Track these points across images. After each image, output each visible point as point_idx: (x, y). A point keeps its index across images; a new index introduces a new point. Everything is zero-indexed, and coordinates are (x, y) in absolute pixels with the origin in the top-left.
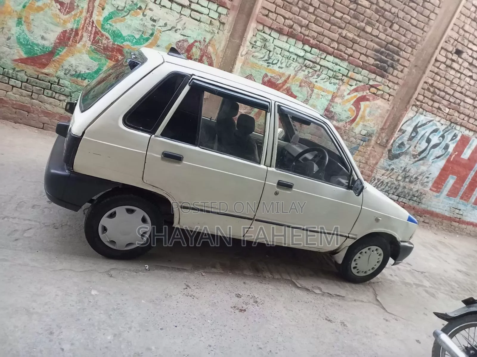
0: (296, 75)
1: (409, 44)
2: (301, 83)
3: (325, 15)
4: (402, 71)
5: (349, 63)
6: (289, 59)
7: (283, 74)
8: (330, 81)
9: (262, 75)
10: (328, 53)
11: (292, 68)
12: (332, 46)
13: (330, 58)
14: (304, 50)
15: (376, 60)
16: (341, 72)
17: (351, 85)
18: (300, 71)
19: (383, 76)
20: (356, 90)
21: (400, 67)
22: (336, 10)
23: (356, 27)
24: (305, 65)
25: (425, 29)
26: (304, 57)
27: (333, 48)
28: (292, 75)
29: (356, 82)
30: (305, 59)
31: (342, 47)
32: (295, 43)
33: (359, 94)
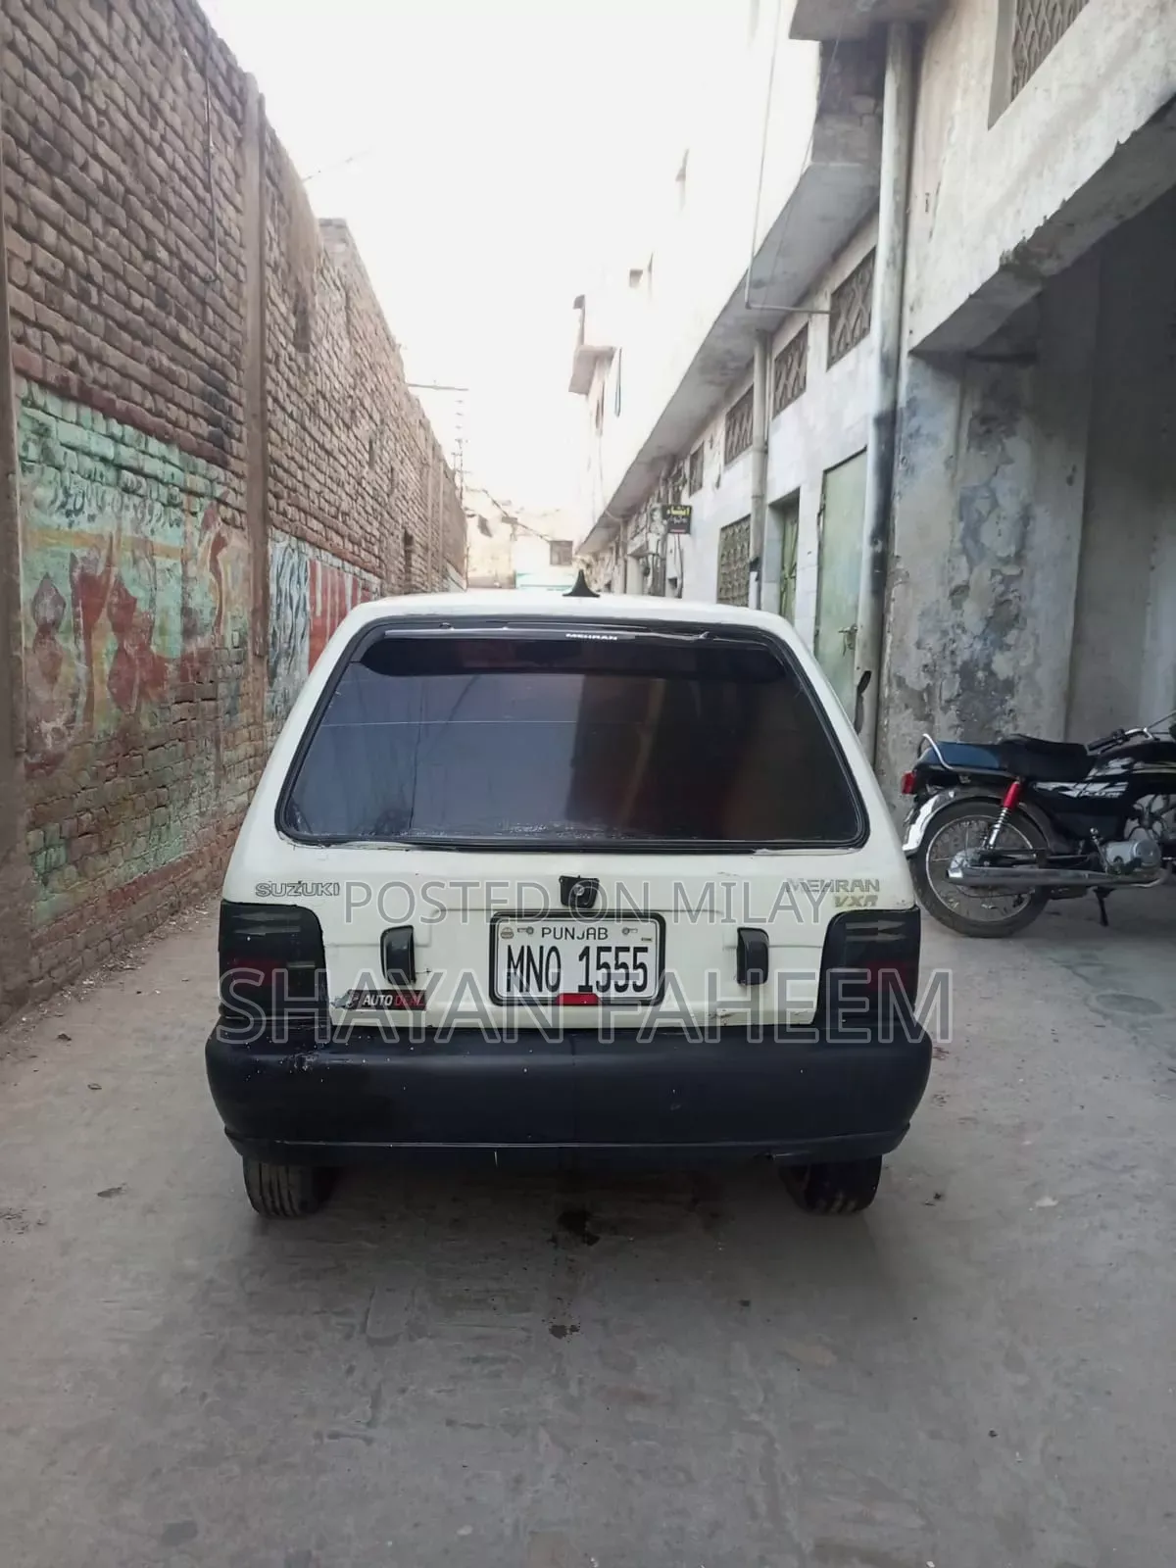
0: (119, 529)
1: (233, 360)
2: (133, 552)
3: (118, 311)
4: (240, 440)
5: (181, 449)
6: (94, 481)
7: (100, 537)
8: (170, 519)
9: (67, 562)
10: (149, 432)
11: (108, 509)
12: (147, 405)
13: (154, 446)
14: (112, 437)
15: (209, 423)
16: (175, 481)
17: (194, 514)
18: (124, 510)
19: (224, 465)
20: (206, 525)
21: (236, 428)
22: (130, 287)
23: (164, 332)
24: (126, 485)
25: (242, 311)
26: (115, 462)
27: (149, 411)
28: (114, 533)
29: (197, 499)
30: (119, 467)
31: (161, 403)
32: (93, 420)
33: (210, 536)
